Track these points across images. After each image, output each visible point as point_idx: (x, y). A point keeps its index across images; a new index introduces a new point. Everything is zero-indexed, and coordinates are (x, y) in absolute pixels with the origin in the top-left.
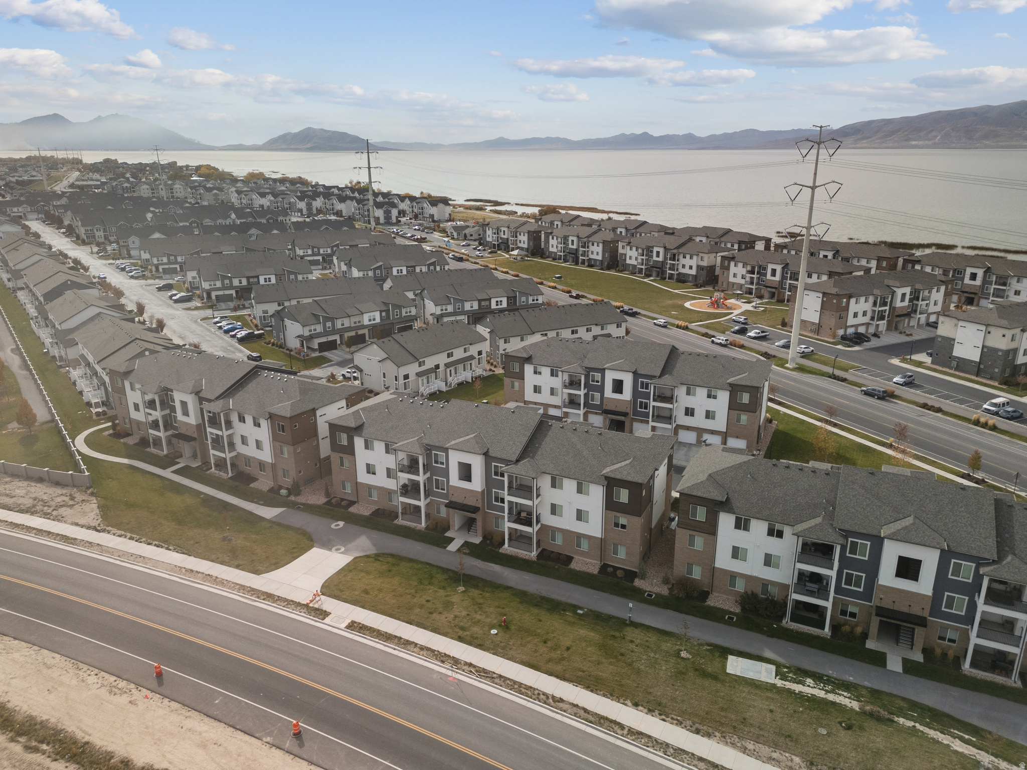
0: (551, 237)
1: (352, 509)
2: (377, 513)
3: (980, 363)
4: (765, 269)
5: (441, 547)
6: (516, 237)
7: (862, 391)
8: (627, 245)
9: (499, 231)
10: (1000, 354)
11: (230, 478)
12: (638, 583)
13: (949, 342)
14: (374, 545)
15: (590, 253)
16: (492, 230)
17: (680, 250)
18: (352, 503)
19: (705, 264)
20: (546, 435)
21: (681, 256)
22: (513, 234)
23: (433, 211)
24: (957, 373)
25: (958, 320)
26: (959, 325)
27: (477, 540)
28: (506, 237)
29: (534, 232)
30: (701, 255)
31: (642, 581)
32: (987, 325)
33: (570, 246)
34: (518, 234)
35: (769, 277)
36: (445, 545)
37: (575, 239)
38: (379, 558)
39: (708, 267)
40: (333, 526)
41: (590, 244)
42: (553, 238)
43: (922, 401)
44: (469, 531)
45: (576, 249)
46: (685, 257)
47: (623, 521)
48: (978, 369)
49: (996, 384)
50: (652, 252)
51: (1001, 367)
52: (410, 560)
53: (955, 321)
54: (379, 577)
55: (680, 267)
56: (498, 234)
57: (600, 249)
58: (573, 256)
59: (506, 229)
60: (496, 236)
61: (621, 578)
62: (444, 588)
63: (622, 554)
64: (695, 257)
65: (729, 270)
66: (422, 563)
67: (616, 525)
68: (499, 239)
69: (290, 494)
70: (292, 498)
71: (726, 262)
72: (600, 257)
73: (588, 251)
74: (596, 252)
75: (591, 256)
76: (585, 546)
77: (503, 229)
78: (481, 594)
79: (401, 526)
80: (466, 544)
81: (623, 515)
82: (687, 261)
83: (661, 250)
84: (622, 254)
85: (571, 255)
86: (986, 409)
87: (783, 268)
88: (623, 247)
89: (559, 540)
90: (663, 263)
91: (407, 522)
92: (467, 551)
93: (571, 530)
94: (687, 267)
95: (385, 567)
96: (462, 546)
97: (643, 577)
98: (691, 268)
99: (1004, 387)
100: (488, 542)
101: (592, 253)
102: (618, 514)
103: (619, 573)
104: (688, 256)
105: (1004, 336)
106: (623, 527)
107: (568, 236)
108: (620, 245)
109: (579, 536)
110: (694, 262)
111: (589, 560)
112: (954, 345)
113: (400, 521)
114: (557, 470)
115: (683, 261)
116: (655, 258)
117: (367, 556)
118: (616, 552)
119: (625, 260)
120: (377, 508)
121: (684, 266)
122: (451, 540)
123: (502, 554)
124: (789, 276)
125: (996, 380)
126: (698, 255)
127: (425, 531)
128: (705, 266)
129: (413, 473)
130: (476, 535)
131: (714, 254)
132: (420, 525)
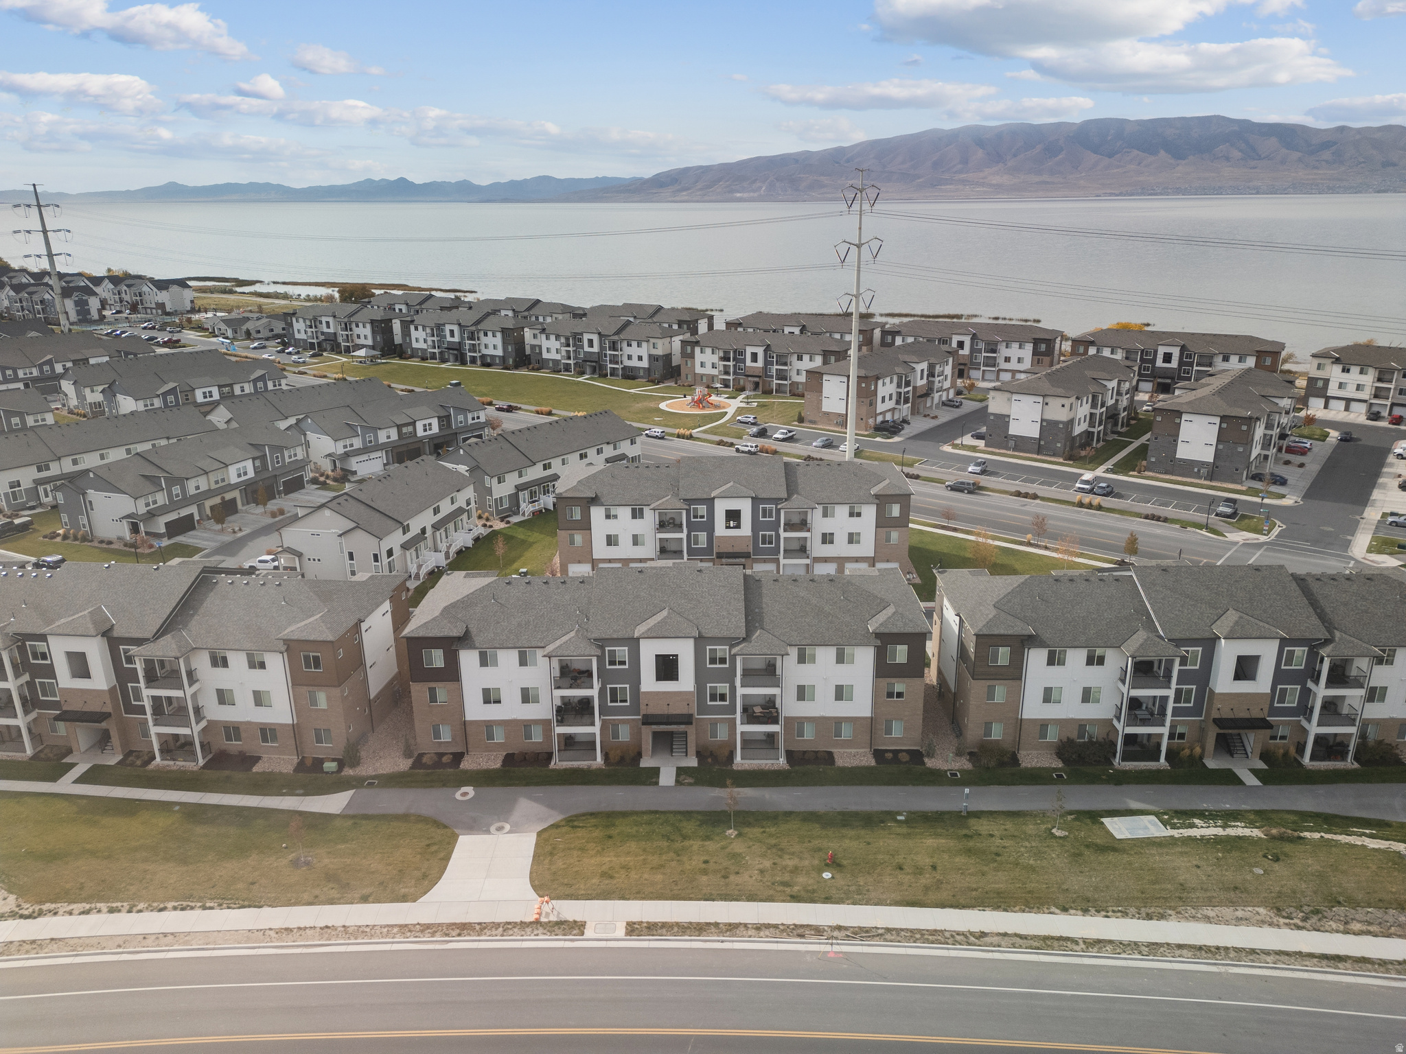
0: (412, 328)
1: (466, 764)
2: (509, 759)
3: (1040, 439)
4: (742, 353)
5: (649, 785)
6: (351, 330)
7: (947, 487)
8: (540, 333)
9: (318, 323)
10: (1061, 426)
11: (204, 767)
12: (930, 763)
13: (1003, 420)
14: (551, 806)
15: (483, 347)
16: (304, 322)
17: (622, 336)
18: (458, 757)
19: (659, 352)
20: (760, 595)
21: (625, 344)
22: (343, 326)
23: (163, 296)
24: (1016, 453)
25: (1012, 393)
26: (1013, 399)
27: (692, 762)
28: (331, 330)
29: (382, 321)
30: (652, 340)
31: (933, 760)
32: (1044, 396)
33: (449, 339)
34: (354, 326)
35: (749, 363)
36: (654, 780)
37: (456, 328)
38: (576, 823)
39: (663, 356)
40: (458, 796)
41: (481, 334)
42: (416, 329)
43: (1013, 489)
44: (672, 752)
45: (459, 342)
46: (629, 345)
47: (899, 687)
48: (1038, 446)
49: (1061, 460)
50: (580, 340)
51: (1063, 441)
52: (624, 814)
53: (1007, 395)
54: (603, 849)
55: (625, 359)
56: (316, 327)
57: (498, 340)
58: (456, 352)
59: (331, 320)
60: (314, 330)
61: (906, 762)
62: (707, 838)
63: (897, 731)
64: (644, 345)
65: (694, 358)
66: (644, 813)
67: (890, 695)
68: (319, 335)
69: (341, 764)
70: (348, 772)
71: (689, 348)
72: (499, 352)
73: (479, 344)
74: (493, 345)
75: (485, 352)
76: (846, 732)
77: (324, 319)
78: (764, 832)
79: (566, 770)
80: (681, 771)
81: (897, 679)
82: (634, 350)
83: (595, 338)
84: (533, 347)
85: (451, 351)
86: (1079, 488)
87: (765, 351)
88: (535, 336)
89: (809, 734)
90: (601, 354)
91: (571, 763)
92: (691, 780)
93: (828, 715)
94: (635, 358)
95: (597, 833)
96: (678, 775)
97: (931, 755)
98: (640, 358)
99: (1071, 462)
100: (710, 760)
101: (486, 346)
102: (893, 680)
103: (904, 757)
104: (634, 344)
105: (1063, 406)
106: (900, 695)
107: (444, 325)
108: (528, 333)
109: (838, 721)
110: (644, 351)
111: (853, 751)
112: (1009, 422)
113: (557, 763)
114: (805, 638)
115: (627, 350)
116: (587, 349)
117: (555, 826)
118: (889, 731)
119: (541, 353)
120: (505, 754)
121: (630, 357)
122: (655, 772)
123: (739, 772)
124: (775, 360)
125: (1059, 456)
126: (648, 341)
127: (607, 768)
128: (660, 356)
129: (578, 687)
130: (686, 755)
131: (669, 339)
132: (595, 762)
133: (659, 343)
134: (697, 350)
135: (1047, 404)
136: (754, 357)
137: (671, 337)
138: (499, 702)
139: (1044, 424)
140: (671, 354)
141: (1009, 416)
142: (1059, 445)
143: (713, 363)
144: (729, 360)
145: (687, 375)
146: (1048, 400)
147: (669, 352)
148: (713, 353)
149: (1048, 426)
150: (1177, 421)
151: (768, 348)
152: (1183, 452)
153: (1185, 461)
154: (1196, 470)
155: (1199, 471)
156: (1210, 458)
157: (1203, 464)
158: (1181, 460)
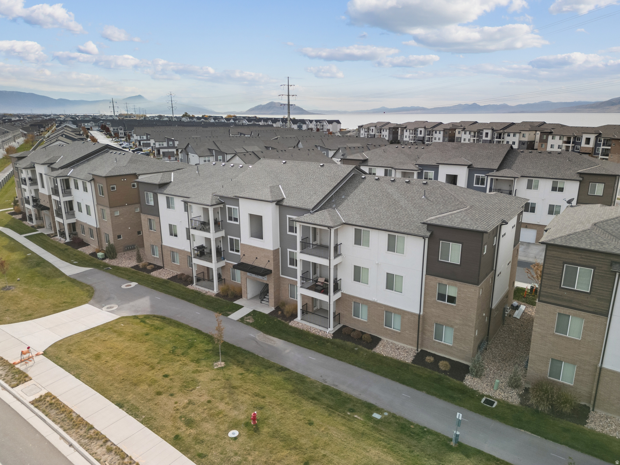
0: (405, 130)
4: (580, 139)
6: (381, 133)
8: (462, 130)
9: (369, 130)
11: (67, 244)
12: (469, 381)
14: (152, 306)
17: (506, 130)
19: (526, 139)
20: (356, 188)
21: (506, 135)
22: (378, 131)
23: (330, 127)
27: (267, 310)
28: (373, 133)
29: (393, 128)
30: (523, 132)
31: (476, 380)
33: (419, 135)
34: (382, 131)
37: (423, 130)
39: (528, 142)
40: (124, 286)
41: (434, 132)
45: (423, 137)
46: (509, 136)
47: (451, 290)
50: (482, 134)
54: (130, 340)
56: (368, 132)
57: (441, 135)
59: (374, 128)
61: (445, 372)
62: (198, 361)
63: (448, 338)
64: (517, 135)
65: (547, 142)
67: (441, 297)
69: (106, 257)
70: (107, 261)
71: (545, 137)
73: (432, 138)
74: (438, 138)
75: (434, 141)
78: (242, 374)
79: (192, 291)
81: (451, 282)
82: (511, 138)
83: (490, 132)
84: (458, 138)
85: (419, 142)
88: (459, 133)
89: (364, 316)
90: (491, 141)
93: (379, 302)
94: (511, 143)
95: (144, 330)
97: (478, 374)
98: (514, 143)
100: (279, 313)
101: (435, 138)
102: (444, 281)
103: (442, 365)
104: (512, 135)
106: (452, 299)
107: (418, 128)
108: (457, 131)
110: (516, 139)
111: (400, 344)
113: (193, 286)
114: (363, 221)
115: (507, 138)
116: (484, 138)
117: (135, 317)
118: (439, 336)
119: (460, 141)
122: (238, 309)
124: (604, 142)
127: (214, 297)
130: (269, 305)
131: (534, 132)
132: (212, 291)
134: (550, 137)
136: (588, 141)
138: (176, 236)
140: (533, 141)
143: (559, 146)
148: (560, 139)
151: (598, 136)
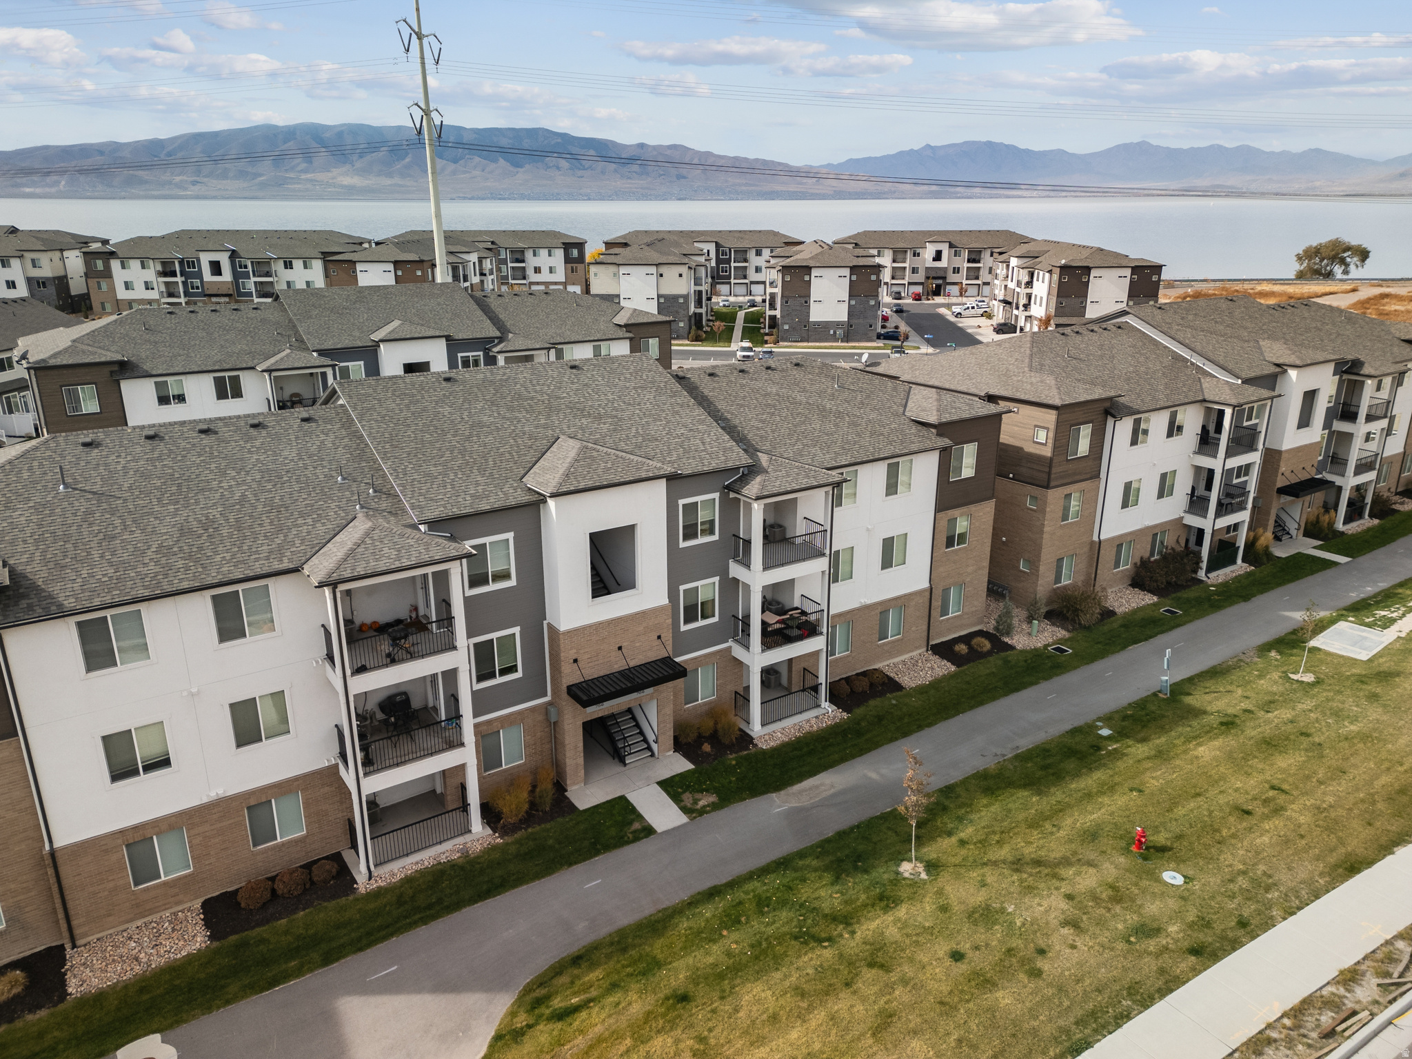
1: (88, 978)
4: (192, 264)
5: (639, 839)
13: (612, 301)
25: (619, 265)
26: (620, 273)
31: (1018, 637)
32: (657, 266)
36: (638, 825)
38: (560, 1003)
44: (625, 757)
47: (961, 524)
49: (688, 342)
51: (686, 320)
53: (613, 269)
61: (992, 652)
67: (950, 541)
76: (895, 626)
80: (674, 787)
81: (963, 510)
87: (231, 258)
89: (843, 646)
91: (410, 861)
92: (710, 799)
93: (869, 602)
96: (675, 796)
97: (1012, 627)
99: (699, 343)
102: (956, 513)
106: (961, 539)
109: (885, 609)
111: (905, 656)
118: (946, 609)
120: (197, 904)
124: (250, 268)
125: (683, 338)
126: (21, 257)
127: (508, 839)
128: (48, 279)
129: (412, 656)
130: (653, 755)
131: (58, 254)
132: (468, 838)
133: (44, 259)
134: (115, 265)
135: (661, 275)
136: (216, 268)
137: (62, 250)
138: (165, 762)
139: (662, 300)
140: (66, 277)
141: (618, 296)
142: (681, 324)
143: (146, 283)
144: (173, 274)
145: (103, 304)
146: (663, 270)
147: (62, 273)
148: (143, 267)
149: (667, 303)
150: (807, 278)
151: (234, 255)
152: (817, 314)
153: (818, 323)
154: (832, 332)
155: (835, 332)
156: (844, 317)
157: (838, 324)
158: (815, 323)
